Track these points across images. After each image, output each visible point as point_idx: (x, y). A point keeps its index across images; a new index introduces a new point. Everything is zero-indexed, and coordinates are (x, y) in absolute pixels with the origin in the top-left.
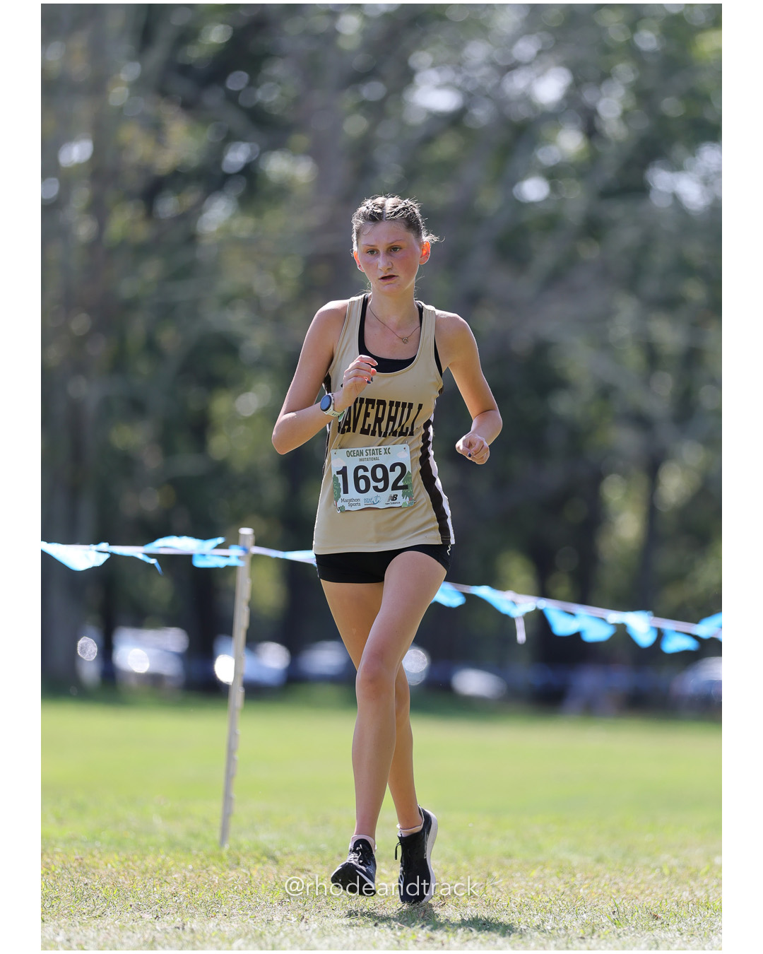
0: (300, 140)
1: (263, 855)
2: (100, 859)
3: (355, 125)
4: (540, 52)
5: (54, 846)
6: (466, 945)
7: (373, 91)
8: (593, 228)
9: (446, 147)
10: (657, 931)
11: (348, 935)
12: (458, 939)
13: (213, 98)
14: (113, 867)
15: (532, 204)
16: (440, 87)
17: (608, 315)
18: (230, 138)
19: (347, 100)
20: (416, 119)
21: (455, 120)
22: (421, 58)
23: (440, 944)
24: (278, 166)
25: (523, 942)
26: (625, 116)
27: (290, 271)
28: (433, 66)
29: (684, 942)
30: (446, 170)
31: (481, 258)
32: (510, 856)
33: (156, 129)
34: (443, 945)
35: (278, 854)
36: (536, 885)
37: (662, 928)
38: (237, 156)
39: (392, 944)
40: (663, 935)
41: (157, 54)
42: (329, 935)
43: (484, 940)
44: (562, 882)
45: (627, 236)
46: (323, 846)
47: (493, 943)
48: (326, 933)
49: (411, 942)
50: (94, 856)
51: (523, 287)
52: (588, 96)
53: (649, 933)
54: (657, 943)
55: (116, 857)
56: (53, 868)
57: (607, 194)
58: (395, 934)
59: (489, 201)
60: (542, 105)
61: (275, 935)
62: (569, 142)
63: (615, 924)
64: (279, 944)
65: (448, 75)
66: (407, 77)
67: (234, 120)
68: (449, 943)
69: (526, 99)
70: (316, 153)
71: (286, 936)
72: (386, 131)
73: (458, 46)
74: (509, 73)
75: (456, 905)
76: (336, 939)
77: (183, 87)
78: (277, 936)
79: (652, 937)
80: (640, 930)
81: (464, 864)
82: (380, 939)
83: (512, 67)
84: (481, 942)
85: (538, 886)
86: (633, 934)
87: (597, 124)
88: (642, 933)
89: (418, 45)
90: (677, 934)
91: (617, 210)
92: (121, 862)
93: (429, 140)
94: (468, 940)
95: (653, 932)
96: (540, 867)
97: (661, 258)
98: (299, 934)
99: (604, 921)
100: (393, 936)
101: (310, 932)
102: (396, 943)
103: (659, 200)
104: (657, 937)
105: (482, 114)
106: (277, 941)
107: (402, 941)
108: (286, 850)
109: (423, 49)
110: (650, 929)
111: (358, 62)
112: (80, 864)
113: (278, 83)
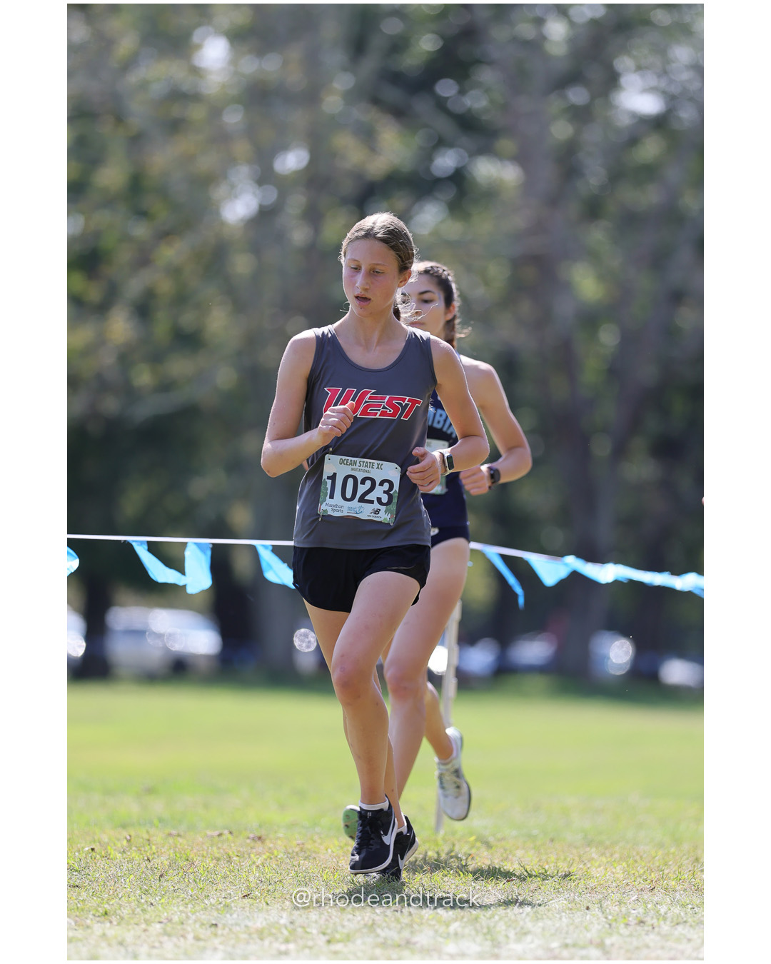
0: (506, 144)
1: (476, 840)
2: (321, 844)
3: (561, 130)
5: (276, 832)
6: (676, 929)
7: (578, 96)
9: (651, 149)
11: (560, 918)
12: (668, 923)
13: (422, 106)
14: (333, 852)
16: (645, 91)
18: (440, 143)
19: (555, 104)
20: (622, 121)
21: (659, 123)
22: (624, 63)
23: (650, 928)
24: (486, 170)
27: (498, 273)
28: (639, 68)
30: (648, 172)
33: (368, 136)
34: (653, 928)
35: (491, 840)
38: (446, 162)
39: (604, 927)
41: (370, 64)
42: (542, 919)
43: (693, 924)
46: (535, 832)
48: (539, 917)
49: (622, 926)
50: (315, 842)
55: (336, 843)
56: (276, 853)
58: (606, 918)
59: (691, 201)
61: (490, 918)
64: (494, 927)
65: (652, 80)
66: (612, 81)
67: (443, 125)
68: (659, 926)
70: (522, 159)
71: (500, 919)
72: (593, 135)
73: (662, 51)
75: (666, 889)
76: (549, 923)
77: (393, 94)
78: (493, 920)
81: (673, 850)
82: (592, 923)
84: (691, 926)
89: (624, 50)
92: (341, 847)
93: (633, 141)
94: (677, 924)
98: (513, 917)
100: (604, 920)
101: (524, 915)
102: (607, 926)
105: (685, 116)
106: (492, 925)
107: (614, 924)
108: (499, 836)
109: (629, 53)
111: (563, 67)
112: (302, 848)
113: (487, 90)
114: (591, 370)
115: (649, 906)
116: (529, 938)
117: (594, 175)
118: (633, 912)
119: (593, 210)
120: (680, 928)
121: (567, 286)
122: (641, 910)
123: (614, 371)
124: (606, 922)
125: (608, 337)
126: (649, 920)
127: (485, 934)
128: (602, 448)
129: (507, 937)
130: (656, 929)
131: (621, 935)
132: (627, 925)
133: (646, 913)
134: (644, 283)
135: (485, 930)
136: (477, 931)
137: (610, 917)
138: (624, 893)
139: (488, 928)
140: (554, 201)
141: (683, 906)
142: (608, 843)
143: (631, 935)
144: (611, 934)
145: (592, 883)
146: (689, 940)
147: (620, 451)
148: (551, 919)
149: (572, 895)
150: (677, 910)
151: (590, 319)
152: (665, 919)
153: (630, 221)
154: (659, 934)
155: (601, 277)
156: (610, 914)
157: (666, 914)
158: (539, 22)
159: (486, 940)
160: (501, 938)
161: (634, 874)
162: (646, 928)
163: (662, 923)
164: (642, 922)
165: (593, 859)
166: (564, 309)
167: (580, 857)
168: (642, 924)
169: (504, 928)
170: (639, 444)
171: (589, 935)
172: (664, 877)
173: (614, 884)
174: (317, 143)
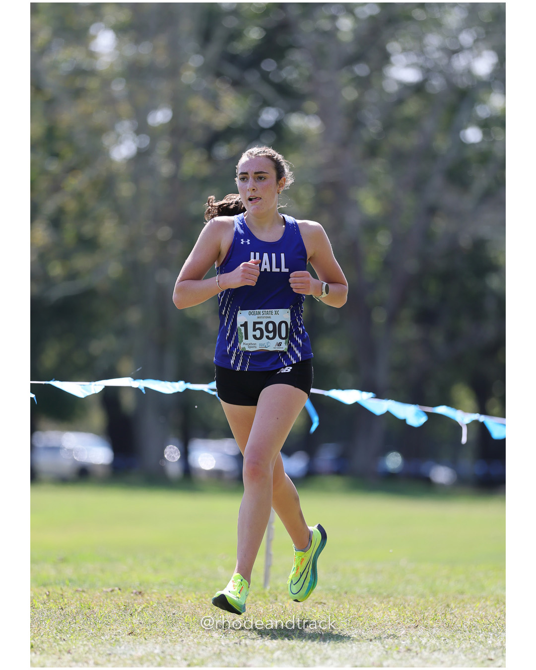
0: (311, 105)
2: (183, 597)
3: (350, 94)
4: (475, 41)
5: (151, 589)
6: (433, 654)
7: (361, 70)
9: (412, 107)
11: (352, 648)
12: (427, 650)
13: (252, 77)
14: (192, 602)
16: (408, 66)
18: (265, 104)
19: (344, 76)
20: (391, 88)
21: (418, 89)
22: (393, 47)
23: (415, 654)
24: (297, 122)
27: (306, 194)
28: (405, 50)
30: (411, 123)
31: (437, 182)
32: (462, 593)
33: (214, 100)
34: (417, 654)
36: (480, 613)
38: (269, 116)
39: (382, 653)
41: (214, 49)
42: (339, 648)
43: (445, 651)
44: (498, 610)
46: (334, 587)
47: (451, 653)
48: (337, 647)
49: (395, 652)
50: (179, 595)
51: (467, 202)
55: (194, 596)
56: (151, 603)
58: (384, 647)
59: (442, 144)
61: (302, 648)
62: (497, 102)
64: (305, 654)
65: (414, 58)
66: (385, 59)
67: (266, 91)
68: (421, 653)
69: (469, 72)
70: (323, 114)
71: (310, 648)
72: (371, 97)
73: (419, 38)
74: (455, 55)
75: (426, 627)
76: (344, 651)
77: (232, 71)
78: (304, 649)
81: (431, 599)
82: (374, 651)
83: (458, 50)
84: (443, 652)
85: (482, 613)
89: (393, 37)
92: (197, 599)
93: (400, 101)
94: (434, 651)
96: (483, 600)
98: (318, 647)
100: (383, 648)
102: (385, 653)
105: (437, 84)
106: (303, 652)
107: (389, 651)
109: (397, 40)
111: (351, 50)
112: (170, 600)
113: (297, 66)
114: (372, 262)
115: (414, 638)
116: (330, 662)
117: (373, 126)
118: (403, 642)
119: (373, 150)
120: (436, 654)
121: (355, 204)
122: (408, 641)
123: (388, 264)
124: (384, 650)
125: (384, 240)
126: (414, 648)
127: (299, 659)
128: (379, 317)
129: (314, 661)
130: (419, 655)
131: (394, 659)
132: (399, 652)
133: (412, 643)
134: (409, 202)
135: (299, 657)
136: (293, 657)
137: (387, 647)
138: (396, 630)
139: (301, 655)
140: (345, 144)
141: (438, 638)
142: (385, 594)
143: (401, 659)
144: (387, 659)
145: (374, 623)
146: (442, 662)
147: (393, 319)
148: (345, 648)
149: (360, 631)
150: (433, 641)
151: (371, 227)
152: (425, 648)
153: (399, 158)
154: (421, 658)
155: (378, 198)
156: (387, 644)
157: (426, 643)
158: (334, 18)
159: (300, 663)
160: (310, 662)
161: (404, 616)
162: (412, 654)
163: (423, 650)
164: (409, 650)
165: (375, 605)
166: (353, 220)
167: (365, 604)
168: (409, 652)
169: (312, 654)
170: (406, 313)
171: (372, 660)
172: (425, 618)
173: (390, 623)
174: (177, 104)
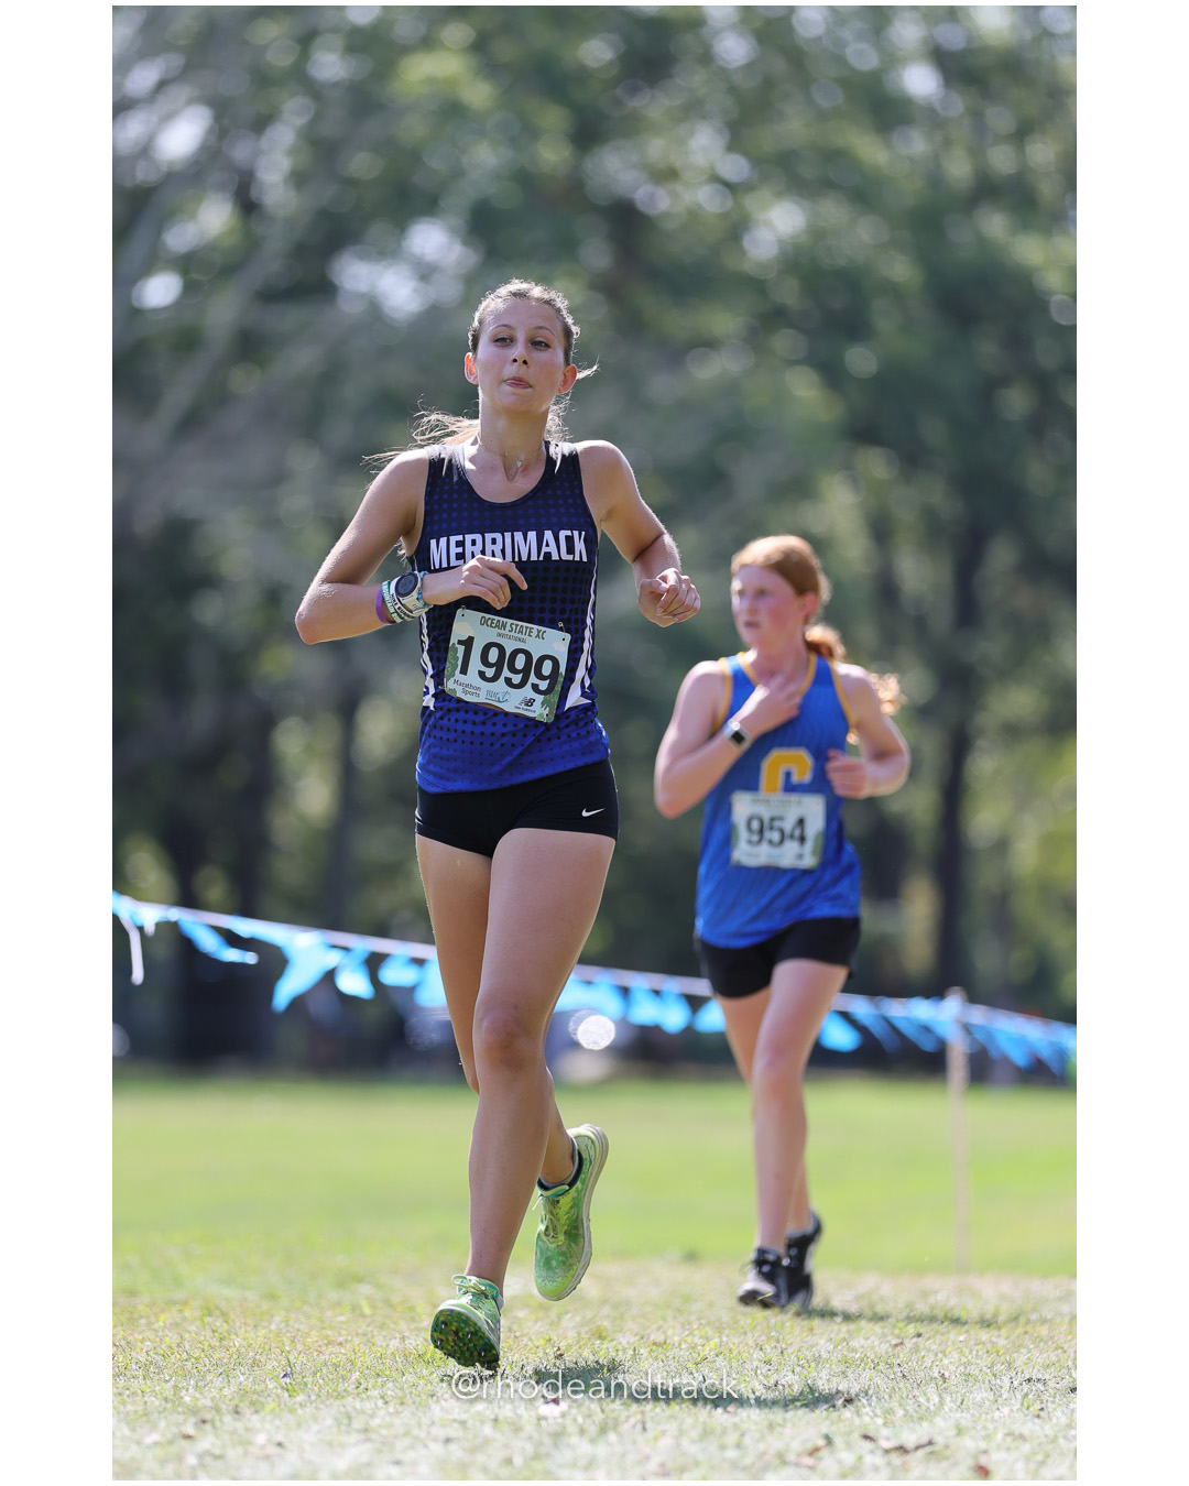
4: (162, 85)
8: (250, 346)
10: (350, 1399)
15: (156, 311)
17: (278, 478)
25: (148, 1422)
26: (298, 179)
29: (390, 1414)
32: (132, 1293)
37: (358, 1394)
40: (358, 1405)
45: (301, 360)
51: (150, 436)
52: (240, 152)
53: (338, 1402)
54: (349, 1418)
57: (271, 296)
60: (171, 163)
62: (212, 219)
63: (288, 1390)
69: (147, 154)
79: (342, 1409)
80: (324, 1398)
86: (314, 1405)
87: (254, 194)
88: (328, 1403)
90: (380, 1403)
91: (288, 318)
95: (345, 1401)
96: (174, 1310)
97: (353, 392)
99: (270, 1386)
103: (348, 308)
104: (350, 1409)
110: (339, 1396)
